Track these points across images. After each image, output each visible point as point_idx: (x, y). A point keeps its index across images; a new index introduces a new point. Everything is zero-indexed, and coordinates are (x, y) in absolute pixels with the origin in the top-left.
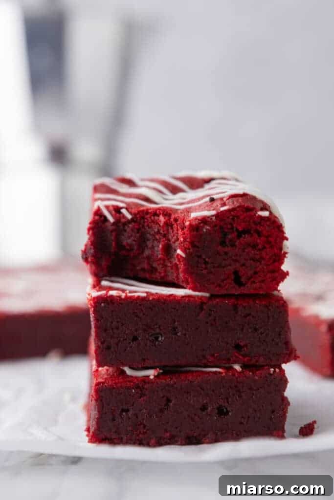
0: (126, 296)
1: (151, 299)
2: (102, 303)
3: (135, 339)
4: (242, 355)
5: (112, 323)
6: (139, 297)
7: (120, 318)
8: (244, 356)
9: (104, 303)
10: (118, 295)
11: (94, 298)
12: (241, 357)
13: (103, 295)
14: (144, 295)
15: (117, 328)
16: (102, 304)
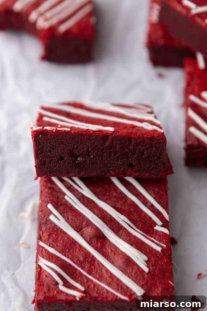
0: (56, 130)
1: (73, 133)
2: (40, 134)
3: (62, 159)
4: (134, 172)
5: (47, 148)
6: (65, 131)
7: (52, 145)
8: (136, 172)
9: (41, 135)
10: (51, 130)
11: (35, 131)
12: (133, 173)
13: (40, 129)
14: (69, 130)
15: (50, 151)
16: (40, 136)
